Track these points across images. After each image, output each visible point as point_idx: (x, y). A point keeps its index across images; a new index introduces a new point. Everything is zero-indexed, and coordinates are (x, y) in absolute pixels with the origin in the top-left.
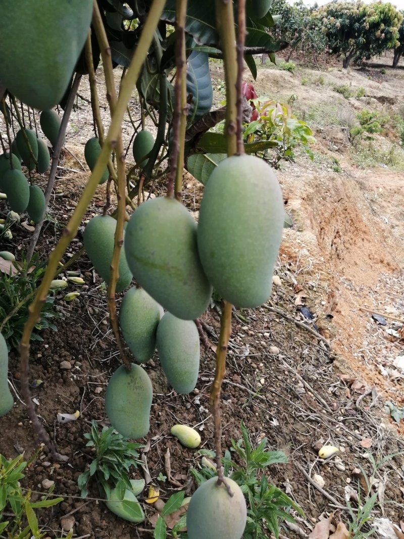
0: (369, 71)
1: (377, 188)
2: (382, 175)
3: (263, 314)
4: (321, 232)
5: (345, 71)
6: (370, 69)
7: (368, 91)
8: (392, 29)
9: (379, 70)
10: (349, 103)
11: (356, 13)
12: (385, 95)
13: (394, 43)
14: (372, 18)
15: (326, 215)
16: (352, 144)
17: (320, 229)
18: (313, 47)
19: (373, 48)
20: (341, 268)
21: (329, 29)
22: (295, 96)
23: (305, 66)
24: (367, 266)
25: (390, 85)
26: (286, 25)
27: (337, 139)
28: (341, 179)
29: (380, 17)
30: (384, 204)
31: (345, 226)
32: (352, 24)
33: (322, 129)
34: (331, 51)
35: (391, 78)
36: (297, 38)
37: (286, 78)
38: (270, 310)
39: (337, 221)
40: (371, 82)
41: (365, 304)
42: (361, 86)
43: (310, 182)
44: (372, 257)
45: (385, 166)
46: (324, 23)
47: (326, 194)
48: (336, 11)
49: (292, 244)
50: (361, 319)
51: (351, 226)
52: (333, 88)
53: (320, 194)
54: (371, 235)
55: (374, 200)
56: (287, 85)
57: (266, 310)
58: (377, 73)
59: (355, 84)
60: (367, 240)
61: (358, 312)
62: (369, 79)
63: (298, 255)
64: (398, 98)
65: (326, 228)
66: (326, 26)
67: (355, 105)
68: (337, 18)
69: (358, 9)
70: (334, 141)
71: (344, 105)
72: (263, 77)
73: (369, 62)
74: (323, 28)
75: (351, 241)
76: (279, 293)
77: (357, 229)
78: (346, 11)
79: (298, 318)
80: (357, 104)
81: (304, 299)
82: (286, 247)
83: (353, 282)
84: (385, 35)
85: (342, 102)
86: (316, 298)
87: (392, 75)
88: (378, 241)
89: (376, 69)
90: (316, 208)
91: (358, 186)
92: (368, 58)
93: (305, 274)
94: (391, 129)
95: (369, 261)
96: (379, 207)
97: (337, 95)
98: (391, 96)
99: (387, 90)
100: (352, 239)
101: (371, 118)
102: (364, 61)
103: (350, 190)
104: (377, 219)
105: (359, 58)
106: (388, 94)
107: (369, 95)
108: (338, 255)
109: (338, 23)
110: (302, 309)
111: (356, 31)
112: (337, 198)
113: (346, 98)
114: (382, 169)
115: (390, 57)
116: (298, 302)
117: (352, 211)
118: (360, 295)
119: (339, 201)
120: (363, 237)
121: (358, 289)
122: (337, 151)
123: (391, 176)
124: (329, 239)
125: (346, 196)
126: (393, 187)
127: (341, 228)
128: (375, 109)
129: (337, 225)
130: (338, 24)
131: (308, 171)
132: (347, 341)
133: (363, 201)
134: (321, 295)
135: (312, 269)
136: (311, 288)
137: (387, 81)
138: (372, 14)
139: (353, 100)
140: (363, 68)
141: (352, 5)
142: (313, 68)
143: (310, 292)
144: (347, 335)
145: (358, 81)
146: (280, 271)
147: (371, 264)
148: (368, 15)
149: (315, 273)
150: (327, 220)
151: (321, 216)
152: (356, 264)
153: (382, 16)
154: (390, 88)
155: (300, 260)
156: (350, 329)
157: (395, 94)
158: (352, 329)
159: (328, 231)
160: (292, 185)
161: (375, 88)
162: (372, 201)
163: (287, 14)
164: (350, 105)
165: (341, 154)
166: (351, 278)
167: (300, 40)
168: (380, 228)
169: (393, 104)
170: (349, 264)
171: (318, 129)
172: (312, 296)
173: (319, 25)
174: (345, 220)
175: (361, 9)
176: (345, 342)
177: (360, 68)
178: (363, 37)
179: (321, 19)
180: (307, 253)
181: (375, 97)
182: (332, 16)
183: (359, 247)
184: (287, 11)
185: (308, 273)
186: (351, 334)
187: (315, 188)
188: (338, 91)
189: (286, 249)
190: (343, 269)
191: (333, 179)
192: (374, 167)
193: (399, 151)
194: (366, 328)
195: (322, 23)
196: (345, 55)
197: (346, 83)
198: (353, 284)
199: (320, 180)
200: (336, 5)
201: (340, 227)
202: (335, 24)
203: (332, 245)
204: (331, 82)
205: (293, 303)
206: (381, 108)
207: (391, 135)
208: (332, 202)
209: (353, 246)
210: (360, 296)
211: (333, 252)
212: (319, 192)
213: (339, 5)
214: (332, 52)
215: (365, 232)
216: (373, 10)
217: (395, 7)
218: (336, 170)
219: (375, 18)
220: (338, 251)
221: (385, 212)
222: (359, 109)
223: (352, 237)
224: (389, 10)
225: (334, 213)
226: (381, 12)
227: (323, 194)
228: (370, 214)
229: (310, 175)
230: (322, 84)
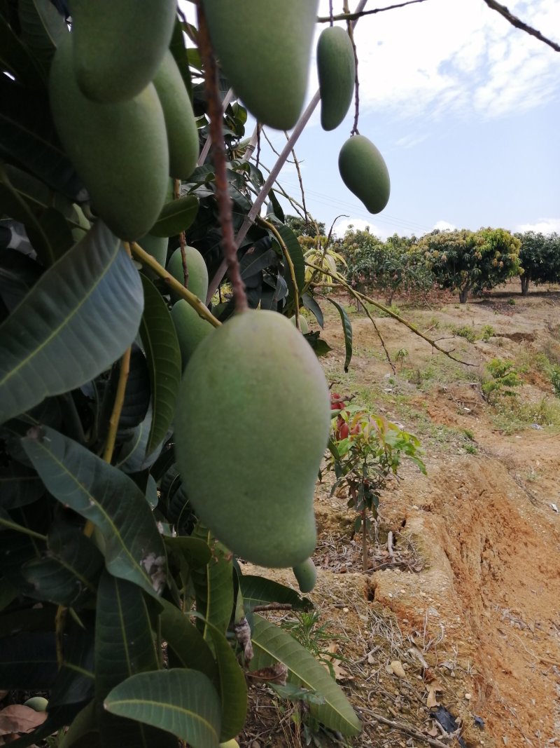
0: (493, 303)
1: (533, 461)
2: (536, 441)
3: (382, 737)
4: (462, 548)
5: (463, 307)
6: (494, 300)
7: (497, 329)
8: (510, 256)
9: (505, 300)
10: (476, 348)
11: (463, 244)
12: (519, 331)
13: (516, 270)
14: (483, 247)
15: (465, 521)
16: (489, 403)
17: (459, 544)
18: (418, 284)
19: (494, 279)
20: (501, 594)
21: (435, 263)
22: (404, 351)
23: (413, 306)
24: (540, 584)
25: (525, 317)
26: (382, 267)
27: (467, 398)
28: (478, 462)
29: (493, 245)
30: (548, 483)
31: (496, 528)
32: (460, 256)
33: (445, 387)
34: (441, 286)
35: (524, 308)
36: (397, 279)
37: (390, 327)
38: (391, 726)
39: (483, 525)
40: (500, 317)
41: (548, 652)
42: (487, 324)
43: (435, 477)
44: (545, 569)
45: (539, 427)
46: (427, 257)
47: (460, 489)
48: (439, 244)
49: (414, 600)
50: (546, 678)
51: (504, 527)
52: (451, 331)
53: (453, 491)
54: (536, 536)
55: (532, 480)
56: (393, 335)
57: (385, 727)
58: (504, 304)
59: (479, 322)
60: (532, 543)
61: (539, 666)
62: (496, 313)
63: (424, 618)
64: (537, 332)
65: (468, 541)
66: (430, 261)
67: (484, 350)
68: (442, 250)
69: (464, 239)
70: (464, 401)
71: (469, 351)
72: (360, 329)
73: (492, 291)
74: (427, 262)
75: (508, 550)
76: (405, 691)
77: (513, 530)
78: (450, 243)
79: (433, 732)
80: (486, 347)
81: (439, 695)
82: (407, 607)
83: (524, 615)
84: (504, 263)
85: (466, 348)
86: (456, 689)
87: (524, 305)
88: (547, 543)
89: (502, 300)
90: (450, 515)
91: (504, 467)
92: (490, 287)
93: (437, 649)
94: (537, 373)
95: (541, 576)
96: (540, 489)
97: (458, 339)
98: (529, 332)
99: (521, 324)
100: (509, 546)
101: (505, 369)
102: (485, 290)
103: (494, 476)
104: (540, 511)
105: (478, 289)
106: (524, 330)
107: (500, 333)
108: (494, 575)
109: (444, 255)
110: (437, 714)
111: (467, 263)
112: (478, 491)
113: (471, 341)
114: (534, 431)
115: (517, 283)
116: (432, 701)
117: (503, 506)
118: (537, 637)
119: (480, 495)
120: (524, 540)
121: (532, 626)
122: (469, 414)
123: (550, 440)
124: (475, 555)
125: (489, 486)
126: (554, 458)
127: (491, 533)
128: (510, 350)
129: (485, 529)
130: (444, 257)
131: (432, 460)
132: (528, 726)
133: (515, 487)
134: (464, 683)
135: (445, 640)
136: (447, 673)
137: (519, 313)
138: (483, 242)
139: (480, 344)
140: (486, 300)
141: (457, 235)
142: (423, 307)
143: (447, 680)
144: (528, 716)
145: (480, 318)
146: (402, 649)
147: (545, 580)
148: (478, 244)
149: (450, 646)
150: (467, 528)
151: (459, 524)
152: (523, 585)
153: (495, 244)
154: (524, 320)
155: (427, 627)
156: (531, 703)
157: (532, 328)
158: (534, 702)
159: (472, 545)
160: (411, 487)
161: (505, 324)
162: (529, 481)
163: (380, 256)
164: (478, 351)
165: (476, 417)
166: (518, 610)
167: (401, 281)
168: (548, 523)
169: (532, 340)
170: (512, 587)
171: (439, 389)
172: (450, 685)
173: (422, 259)
174: (494, 521)
175: (468, 239)
176: (526, 729)
177: (482, 300)
178: (478, 267)
179: (423, 253)
180: (436, 613)
181: (508, 336)
182: (435, 249)
183: (523, 557)
184: (380, 253)
185: (441, 647)
186: (533, 712)
187: (444, 484)
188: (458, 334)
189: (407, 611)
190: (504, 596)
191: (467, 466)
192: (523, 430)
193: (553, 401)
194: (556, 694)
195: (425, 257)
196: (460, 289)
197: (466, 322)
198: (524, 619)
199: (450, 471)
200: (438, 238)
201: (489, 532)
202: (440, 257)
203: (482, 562)
204: (448, 325)
205: (424, 705)
206: (519, 347)
207: (538, 381)
208: (471, 500)
209: (513, 556)
210: (537, 639)
211: (486, 572)
212: (450, 489)
213: (441, 237)
214: (444, 287)
215: (526, 533)
216: (482, 238)
217: (509, 232)
218: (470, 451)
219: (487, 246)
220: (492, 569)
221: (550, 495)
222: (489, 353)
223: (510, 542)
224: (502, 237)
225: (477, 515)
226: (492, 239)
227: (456, 491)
228: (528, 504)
229: (434, 467)
230: (438, 328)
